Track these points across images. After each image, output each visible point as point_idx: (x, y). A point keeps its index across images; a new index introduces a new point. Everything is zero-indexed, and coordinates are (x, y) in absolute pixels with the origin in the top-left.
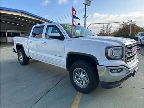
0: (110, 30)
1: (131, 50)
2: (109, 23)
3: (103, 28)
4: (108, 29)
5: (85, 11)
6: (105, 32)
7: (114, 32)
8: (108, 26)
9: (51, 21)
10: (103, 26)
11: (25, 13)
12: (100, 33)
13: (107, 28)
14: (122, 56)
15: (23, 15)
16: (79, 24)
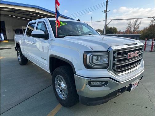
0: (139, 27)
1: (125, 57)
2: (138, 18)
3: (130, 24)
4: (136, 26)
5: (107, 5)
6: (133, 29)
7: (143, 29)
8: (136, 22)
9: (69, 17)
10: (131, 22)
11: (40, 9)
12: (126, 30)
13: (135, 24)
14: (108, 65)
15: (37, 11)
16: (79, 20)
